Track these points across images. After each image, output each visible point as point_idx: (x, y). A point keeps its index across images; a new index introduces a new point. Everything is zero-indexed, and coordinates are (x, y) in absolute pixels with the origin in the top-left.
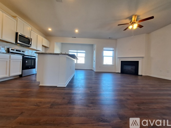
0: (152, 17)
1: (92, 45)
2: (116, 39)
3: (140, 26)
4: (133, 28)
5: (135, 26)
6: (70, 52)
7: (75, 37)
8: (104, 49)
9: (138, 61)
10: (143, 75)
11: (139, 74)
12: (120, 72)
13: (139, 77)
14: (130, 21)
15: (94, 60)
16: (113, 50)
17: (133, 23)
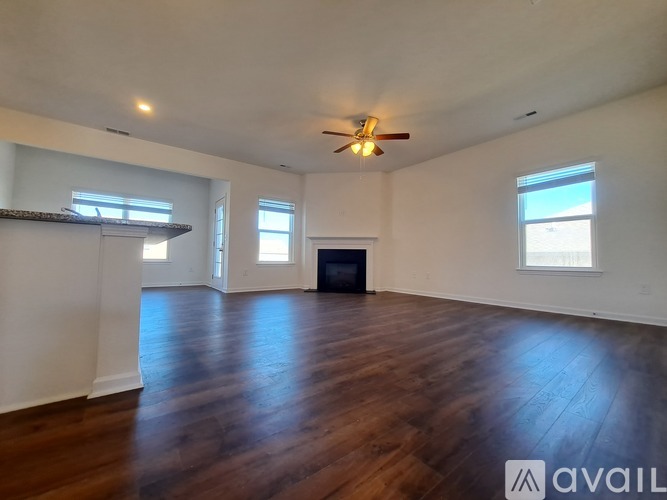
0: (405, 136)
1: (206, 183)
2: (302, 174)
3: (378, 152)
4: (361, 151)
5: (368, 148)
6: (76, 201)
7: (127, 134)
8: (262, 202)
9: (365, 251)
10: (378, 290)
11: (367, 289)
12: (315, 286)
13: (369, 298)
14: (356, 130)
15: (220, 246)
16: (291, 212)
17: (363, 138)
